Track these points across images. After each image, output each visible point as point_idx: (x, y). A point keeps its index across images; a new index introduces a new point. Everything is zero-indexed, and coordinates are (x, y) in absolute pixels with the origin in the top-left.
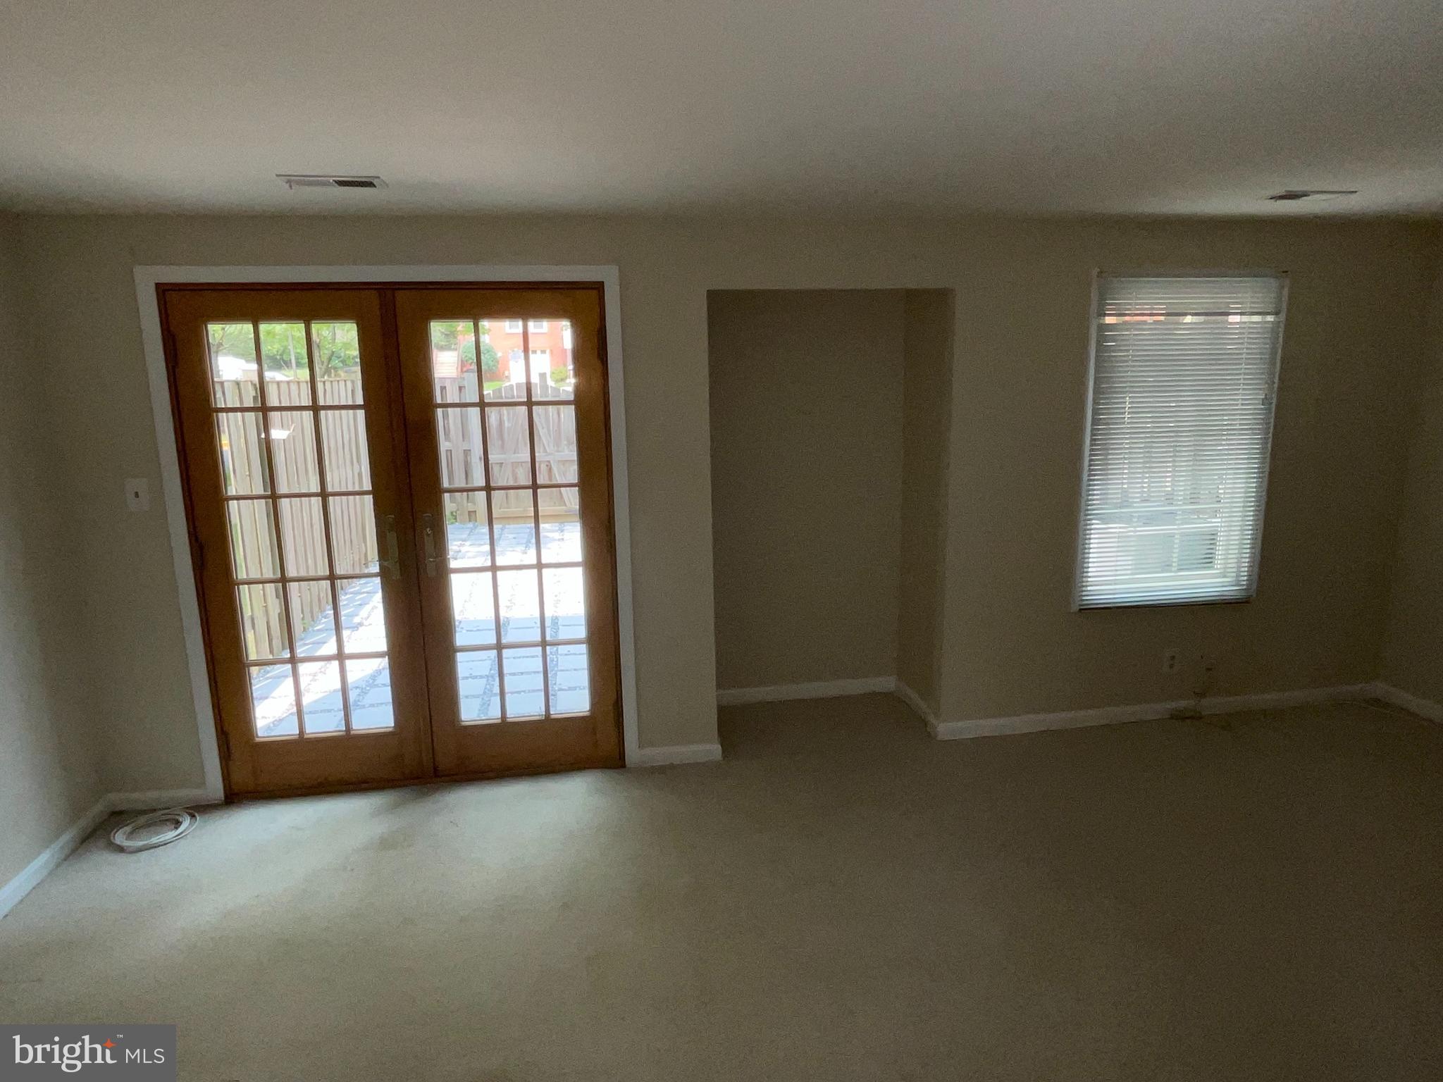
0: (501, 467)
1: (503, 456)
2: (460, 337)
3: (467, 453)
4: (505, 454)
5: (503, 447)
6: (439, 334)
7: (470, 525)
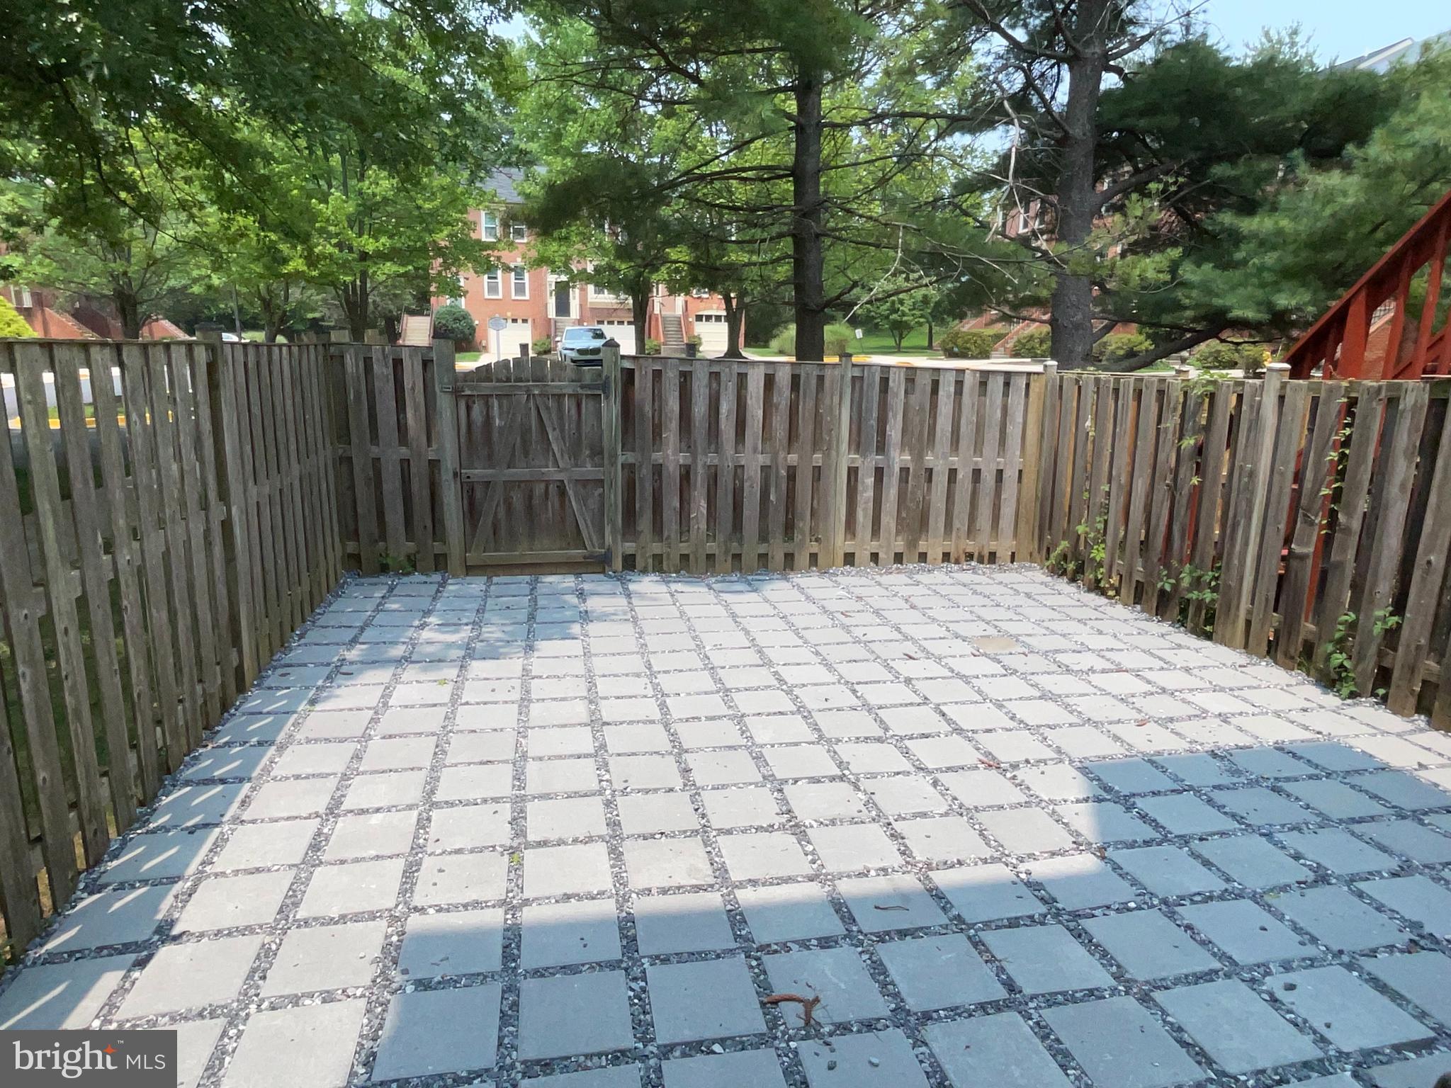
0: (487, 488)
1: (490, 471)
2: (433, 299)
3: (434, 465)
4: (491, 466)
5: (490, 457)
6: (409, 297)
7: (437, 577)
